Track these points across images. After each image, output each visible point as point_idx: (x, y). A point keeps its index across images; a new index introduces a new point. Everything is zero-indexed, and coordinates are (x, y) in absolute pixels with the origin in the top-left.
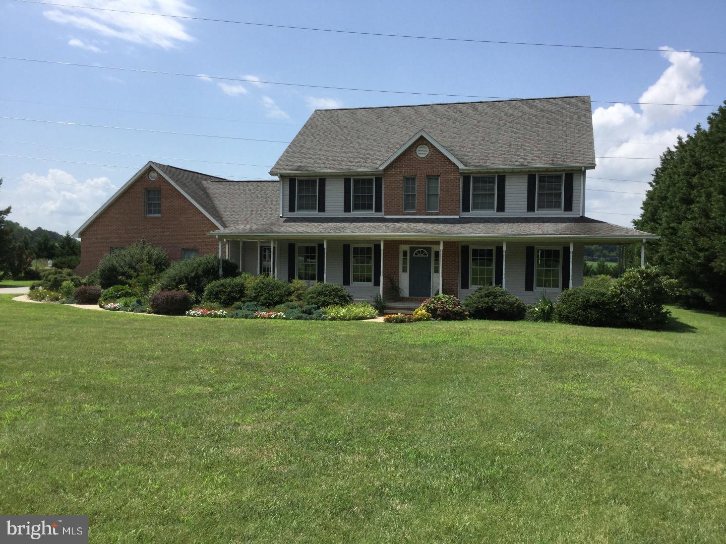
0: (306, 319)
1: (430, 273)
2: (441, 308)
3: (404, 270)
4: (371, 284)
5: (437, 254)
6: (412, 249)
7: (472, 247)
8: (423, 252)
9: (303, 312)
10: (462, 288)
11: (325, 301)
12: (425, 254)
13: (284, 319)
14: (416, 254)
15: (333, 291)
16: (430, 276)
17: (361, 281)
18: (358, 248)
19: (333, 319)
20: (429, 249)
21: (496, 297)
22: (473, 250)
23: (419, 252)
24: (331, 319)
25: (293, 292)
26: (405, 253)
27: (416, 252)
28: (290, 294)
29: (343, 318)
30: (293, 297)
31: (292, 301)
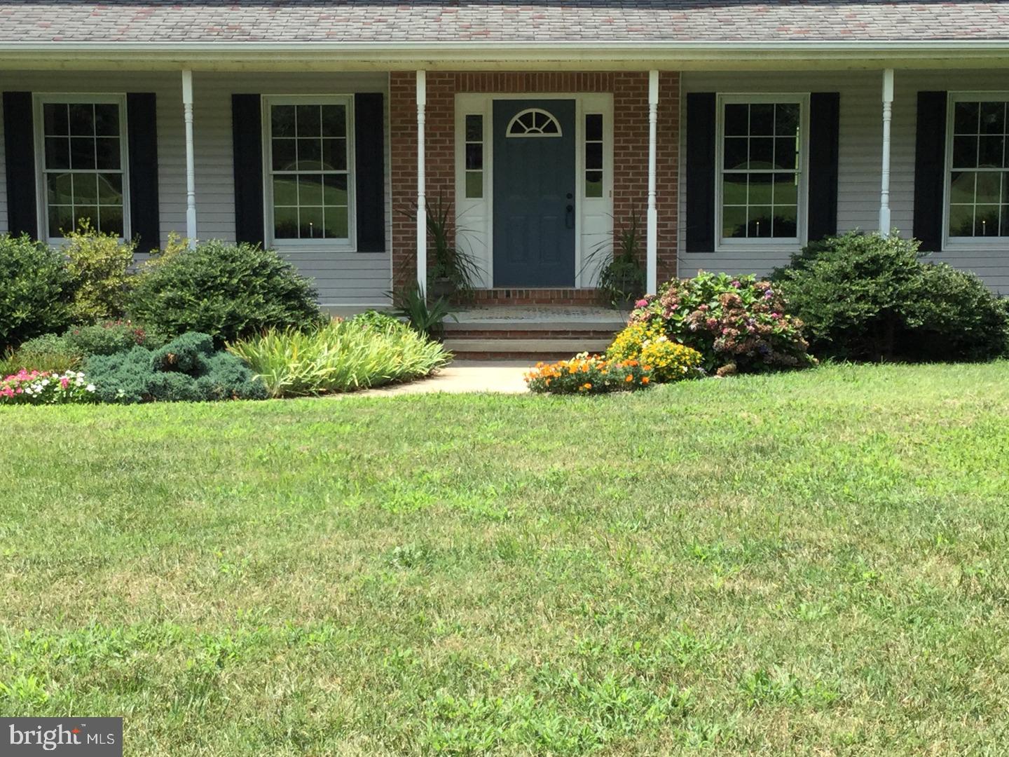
0: (186, 396)
1: (571, 196)
2: (731, 325)
3: (474, 190)
4: (347, 244)
5: (594, 124)
6: (502, 111)
7: (724, 99)
8: (541, 119)
9: (166, 365)
10: (689, 250)
11: (233, 317)
12: (551, 128)
13: (94, 399)
14: (517, 128)
15: (256, 273)
16: (571, 210)
17: (305, 234)
18: (290, 109)
19: (296, 390)
20: (566, 111)
21: (899, 276)
22: (728, 107)
23: (527, 119)
24: (290, 393)
25: (77, 284)
26: (474, 124)
27: (516, 118)
28: (68, 292)
29: (337, 385)
30: (81, 306)
31: (92, 322)
